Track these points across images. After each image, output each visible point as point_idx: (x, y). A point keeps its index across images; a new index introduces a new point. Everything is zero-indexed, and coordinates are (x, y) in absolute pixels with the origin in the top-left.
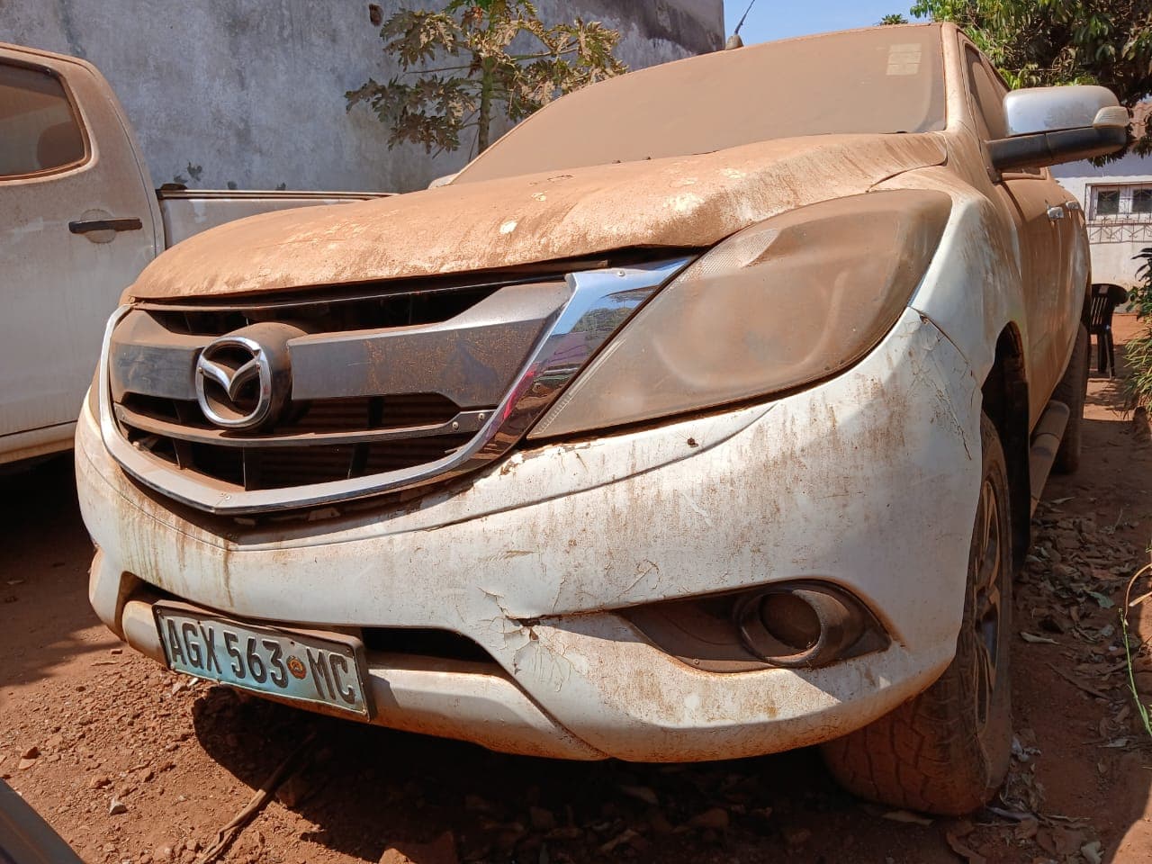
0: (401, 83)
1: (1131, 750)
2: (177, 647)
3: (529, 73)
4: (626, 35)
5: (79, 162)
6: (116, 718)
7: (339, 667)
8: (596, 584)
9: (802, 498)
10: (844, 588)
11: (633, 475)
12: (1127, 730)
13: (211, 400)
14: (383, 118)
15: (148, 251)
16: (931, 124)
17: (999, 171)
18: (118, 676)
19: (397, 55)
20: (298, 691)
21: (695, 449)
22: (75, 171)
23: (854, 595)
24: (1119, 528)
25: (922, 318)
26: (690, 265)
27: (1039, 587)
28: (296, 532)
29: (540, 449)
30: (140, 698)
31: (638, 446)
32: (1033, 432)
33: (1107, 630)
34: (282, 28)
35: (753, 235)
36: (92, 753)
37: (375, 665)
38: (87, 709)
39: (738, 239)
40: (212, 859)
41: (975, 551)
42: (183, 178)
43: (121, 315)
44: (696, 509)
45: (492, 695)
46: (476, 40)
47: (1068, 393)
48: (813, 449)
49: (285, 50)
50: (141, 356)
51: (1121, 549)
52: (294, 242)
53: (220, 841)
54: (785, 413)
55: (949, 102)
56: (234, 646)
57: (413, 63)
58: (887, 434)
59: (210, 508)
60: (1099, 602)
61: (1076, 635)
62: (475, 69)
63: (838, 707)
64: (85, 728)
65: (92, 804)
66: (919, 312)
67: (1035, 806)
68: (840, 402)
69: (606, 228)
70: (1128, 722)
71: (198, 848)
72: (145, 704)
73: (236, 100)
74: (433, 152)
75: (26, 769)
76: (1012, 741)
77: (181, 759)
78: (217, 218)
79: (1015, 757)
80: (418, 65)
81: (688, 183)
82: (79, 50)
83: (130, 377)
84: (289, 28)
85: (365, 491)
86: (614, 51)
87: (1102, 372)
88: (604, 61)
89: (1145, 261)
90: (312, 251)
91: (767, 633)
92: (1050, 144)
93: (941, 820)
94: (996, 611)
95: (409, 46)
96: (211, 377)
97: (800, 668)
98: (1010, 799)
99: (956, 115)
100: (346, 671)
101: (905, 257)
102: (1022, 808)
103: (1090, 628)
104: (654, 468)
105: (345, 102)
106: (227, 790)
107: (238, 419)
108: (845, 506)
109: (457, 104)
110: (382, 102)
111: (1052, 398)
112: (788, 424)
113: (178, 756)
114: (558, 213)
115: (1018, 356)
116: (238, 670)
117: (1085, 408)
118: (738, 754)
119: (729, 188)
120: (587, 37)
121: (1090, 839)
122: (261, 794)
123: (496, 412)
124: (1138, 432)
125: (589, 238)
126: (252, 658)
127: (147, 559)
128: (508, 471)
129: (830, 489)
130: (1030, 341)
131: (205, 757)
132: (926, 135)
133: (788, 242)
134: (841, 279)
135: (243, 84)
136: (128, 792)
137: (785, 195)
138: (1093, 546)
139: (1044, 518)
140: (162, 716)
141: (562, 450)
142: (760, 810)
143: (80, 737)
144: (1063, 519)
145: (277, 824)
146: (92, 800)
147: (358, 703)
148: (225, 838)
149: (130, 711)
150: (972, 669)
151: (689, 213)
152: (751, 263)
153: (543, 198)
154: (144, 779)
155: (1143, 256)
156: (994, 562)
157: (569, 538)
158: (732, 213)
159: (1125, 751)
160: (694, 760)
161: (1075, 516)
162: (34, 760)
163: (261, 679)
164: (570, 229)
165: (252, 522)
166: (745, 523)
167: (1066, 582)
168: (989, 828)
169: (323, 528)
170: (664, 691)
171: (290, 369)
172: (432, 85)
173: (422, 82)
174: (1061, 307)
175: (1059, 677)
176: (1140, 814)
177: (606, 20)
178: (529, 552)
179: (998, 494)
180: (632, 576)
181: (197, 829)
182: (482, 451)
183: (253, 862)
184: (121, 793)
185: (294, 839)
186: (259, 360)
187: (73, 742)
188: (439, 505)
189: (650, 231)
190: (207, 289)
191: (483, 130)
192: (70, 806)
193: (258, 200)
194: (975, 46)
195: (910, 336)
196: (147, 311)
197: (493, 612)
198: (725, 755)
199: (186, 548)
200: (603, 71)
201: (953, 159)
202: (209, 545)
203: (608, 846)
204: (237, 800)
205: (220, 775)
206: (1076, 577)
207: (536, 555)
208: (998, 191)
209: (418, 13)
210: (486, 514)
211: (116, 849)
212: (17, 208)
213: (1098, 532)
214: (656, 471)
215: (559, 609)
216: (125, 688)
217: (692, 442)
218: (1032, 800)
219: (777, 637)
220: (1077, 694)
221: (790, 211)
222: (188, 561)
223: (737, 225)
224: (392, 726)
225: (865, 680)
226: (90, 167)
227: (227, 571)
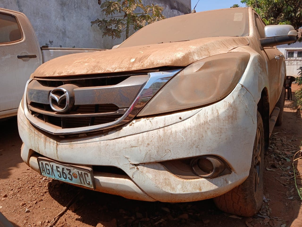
0: (106, 20)
1: (295, 200)
2: (43, 169)
3: (139, 18)
4: (165, 8)
5: (20, 40)
6: (27, 187)
7: (86, 176)
8: (154, 155)
9: (209, 133)
10: (220, 157)
11: (165, 127)
12: (293, 194)
14: (101, 29)
15: (38, 63)
16: (245, 34)
17: (263, 47)
18: (28, 176)
19: (105, 12)
20: (75, 182)
21: (181, 120)
22: (19, 42)
23: (223, 159)
24: (292, 141)
25: (242, 86)
26: (181, 71)
27: (271, 156)
28: (75, 140)
29: (140, 119)
30: (34, 182)
31: (166, 119)
32: (270, 116)
33: (289, 168)
34: (75, 5)
35: (197, 64)
36: (21, 196)
37: (96, 175)
38: (20, 184)
39: (194, 65)
40: (52, 225)
41: (255, 147)
42: (48, 44)
43: (30, 81)
44: (181, 136)
45: (126, 184)
46: (126, 9)
47: (280, 105)
48: (212, 121)
49: (75, 11)
50: (35, 92)
51: (292, 146)
52: (76, 63)
53: (54, 221)
54: (205, 111)
55: (250, 28)
56: (59, 169)
57: (109, 15)
58: (232, 117)
59: (53, 133)
60: (287, 160)
61: (281, 169)
62: (125, 17)
63: (218, 189)
64: (19, 189)
65: (21, 210)
66: (241, 85)
67: (269, 214)
68: (220, 108)
69: (159, 61)
70: (294, 192)
71: (49, 222)
72: (35, 183)
73: (62, 24)
74: (114, 38)
75: (4, 200)
76: (263, 197)
78: (57, 55)
79: (264, 201)
80: (110, 15)
81: (181, 49)
82: (21, 10)
83: (32, 97)
84: (77, 5)
85: (94, 130)
86: (162, 12)
87: (288, 99)
88: (159, 15)
89: (300, 70)
90: (81, 65)
91: (199, 168)
92: (276, 40)
93: (244, 218)
94: (260, 163)
95: (108, 10)
96: (53, 98)
97: (208, 178)
98: (262, 212)
99: (252, 32)
100: (88, 177)
101: (238, 70)
102: (265, 215)
103: (284, 167)
104: (170, 125)
105: (91, 24)
106: (56, 206)
107: (60, 110)
108: (221, 136)
109: (120, 26)
110: (101, 24)
111: (275, 106)
112: (206, 114)
113: (44, 197)
114: (146, 57)
115: (267, 96)
116: (60, 176)
117: (284, 108)
118: (191, 201)
119: (191, 51)
120: (155, 9)
121: (283, 223)
122: (65, 208)
123: (129, 109)
124: (298, 115)
125: (154, 64)
126: (63, 173)
127: (36, 146)
128: (132, 125)
129: (217, 131)
130: (270, 92)
131: (51, 198)
132: (244, 37)
133: (207, 66)
134: (221, 76)
135: (64, 20)
136: (30, 207)
137: (206, 53)
138: (285, 145)
139: (273, 138)
140: (40, 187)
141: (146, 120)
142: (197, 214)
143: (18, 192)
144: (278, 138)
145: (69, 216)
146: (21, 209)
147: (91, 185)
148: (56, 220)
149: (31, 185)
150: (253, 179)
151: (181, 57)
152: (197, 71)
153: (142, 53)
154: (35, 203)
155: (300, 69)
156: (259, 150)
157: (147, 143)
158: (192, 58)
159: (293, 200)
160: (179, 202)
161: (281, 137)
162: (6, 198)
163: (66, 178)
164: (149, 61)
165: (63, 137)
166: (194, 140)
167: (278, 155)
168: (257, 220)
169: (83, 139)
170: (172, 184)
171: (74, 97)
172: (114, 20)
173: (111, 20)
174: (278, 82)
175: (276, 180)
176: (296, 217)
177: (160, 4)
178: (137, 147)
179: (261, 132)
180: (164, 153)
181: (48, 217)
182: (125, 119)
183: (63, 226)
184: (28, 207)
185: (74, 220)
186: (66, 94)
187: (16, 193)
188: (113, 134)
189: (170, 62)
190: (53, 75)
191: (127, 33)
192: (15, 210)
193: (67, 50)
194: (257, 14)
195: (239, 91)
196: (37, 80)
197: (127, 162)
198: (188, 201)
199: (46, 143)
200: (159, 18)
201: (251, 44)
202: (52, 143)
203: (157, 223)
204: (59, 209)
205: (55, 203)
206: (281, 154)
207: (138, 147)
208: (262, 52)
209: (110, 2)
210: (126, 136)
211: (27, 222)
212: (4, 51)
213: (287, 142)
214: (171, 126)
215: (145, 162)
216: (30, 179)
217: (180, 118)
218: (268, 213)
219: (202, 170)
220: (280, 185)
221: (207, 57)
222: (47, 147)
223: (193, 61)
224: (100, 191)
225: (225, 182)
226: (23, 41)
227: (57, 149)
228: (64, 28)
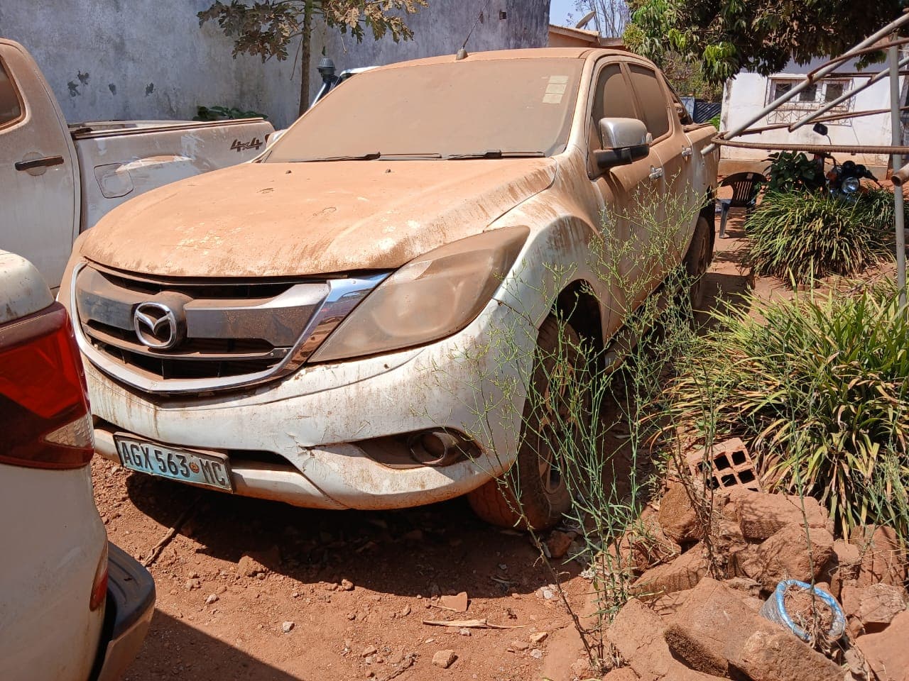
2: (127, 456)
5: (18, 119)
7: (217, 468)
8: (341, 431)
9: (436, 392)
11: (359, 381)
13: (144, 334)
14: (228, 33)
15: (68, 178)
20: (195, 479)
21: (388, 369)
25: (499, 304)
26: (389, 276)
28: (192, 403)
29: (314, 368)
35: (419, 262)
37: (235, 468)
39: (411, 265)
40: (150, 563)
42: (74, 83)
43: (80, 268)
44: (388, 397)
45: (292, 481)
50: (100, 302)
53: (153, 554)
55: (572, 129)
56: (160, 456)
59: (146, 390)
63: (453, 484)
66: (498, 301)
68: (456, 346)
69: (347, 258)
71: (141, 558)
72: (96, 480)
73: (113, 20)
74: (267, 61)
77: (124, 512)
81: (390, 231)
83: (92, 312)
85: (228, 386)
90: (195, 254)
91: (422, 451)
96: (143, 321)
97: (436, 466)
99: (574, 139)
100: (220, 470)
104: (368, 378)
105: (197, 20)
106: (152, 527)
107: (158, 344)
108: (456, 395)
109: (285, 26)
110: (226, 20)
112: (431, 357)
113: (122, 510)
114: (323, 245)
116: (162, 468)
118: (409, 505)
119: (410, 235)
122: (172, 530)
123: (292, 349)
125: (338, 264)
126: (170, 464)
127: (108, 410)
128: (298, 378)
129: (449, 387)
131: (137, 510)
133: (437, 266)
134: (462, 284)
135: (118, 8)
137: (439, 237)
140: (108, 487)
141: (325, 368)
142: (440, 531)
145: (182, 545)
147: (226, 486)
148: (155, 552)
151: (389, 250)
152: (418, 277)
157: (328, 410)
158: (410, 249)
163: (176, 473)
164: (329, 257)
166: (410, 403)
169: (206, 402)
170: (374, 478)
171: (186, 321)
172: (265, 9)
173: (258, 5)
178: (309, 417)
180: (358, 427)
181: (139, 548)
183: (172, 564)
185: (193, 552)
186: (169, 316)
188: (265, 393)
190: (136, 268)
191: (306, 39)
195: (492, 314)
196: (98, 270)
197: (292, 444)
198: (402, 506)
199: (132, 406)
201: (560, 180)
202: (146, 408)
204: (159, 531)
207: (312, 418)
208: (596, 184)
210: (288, 398)
215: (324, 442)
217: (386, 366)
219: (427, 452)
221: (440, 247)
222: (133, 413)
223: (413, 256)
224: (245, 495)
225: (468, 471)
226: (26, 122)
227: (156, 420)
228: (119, 32)
